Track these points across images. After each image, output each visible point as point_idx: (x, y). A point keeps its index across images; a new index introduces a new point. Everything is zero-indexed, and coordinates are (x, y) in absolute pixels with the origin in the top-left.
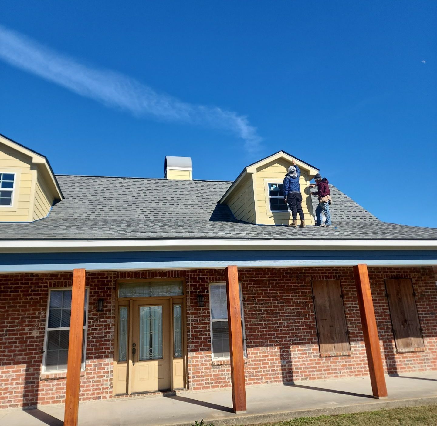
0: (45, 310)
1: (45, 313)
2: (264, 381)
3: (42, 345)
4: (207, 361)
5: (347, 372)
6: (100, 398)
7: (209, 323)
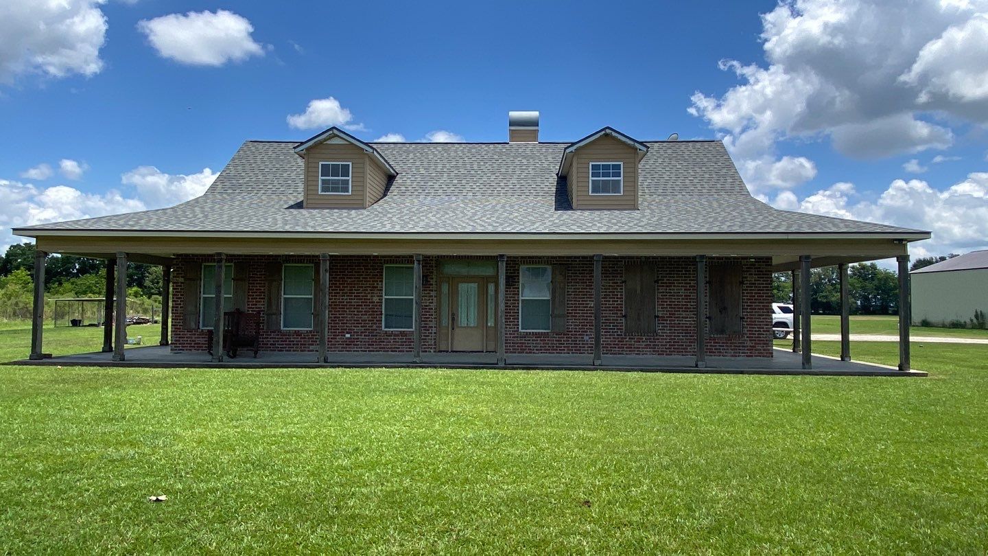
0: (382, 281)
1: (382, 284)
2: (565, 351)
3: (381, 309)
4: (515, 331)
5: (650, 351)
6: (426, 351)
7: (518, 300)
